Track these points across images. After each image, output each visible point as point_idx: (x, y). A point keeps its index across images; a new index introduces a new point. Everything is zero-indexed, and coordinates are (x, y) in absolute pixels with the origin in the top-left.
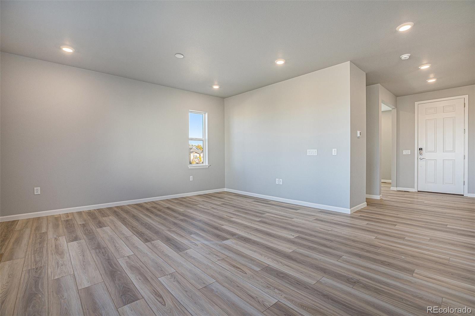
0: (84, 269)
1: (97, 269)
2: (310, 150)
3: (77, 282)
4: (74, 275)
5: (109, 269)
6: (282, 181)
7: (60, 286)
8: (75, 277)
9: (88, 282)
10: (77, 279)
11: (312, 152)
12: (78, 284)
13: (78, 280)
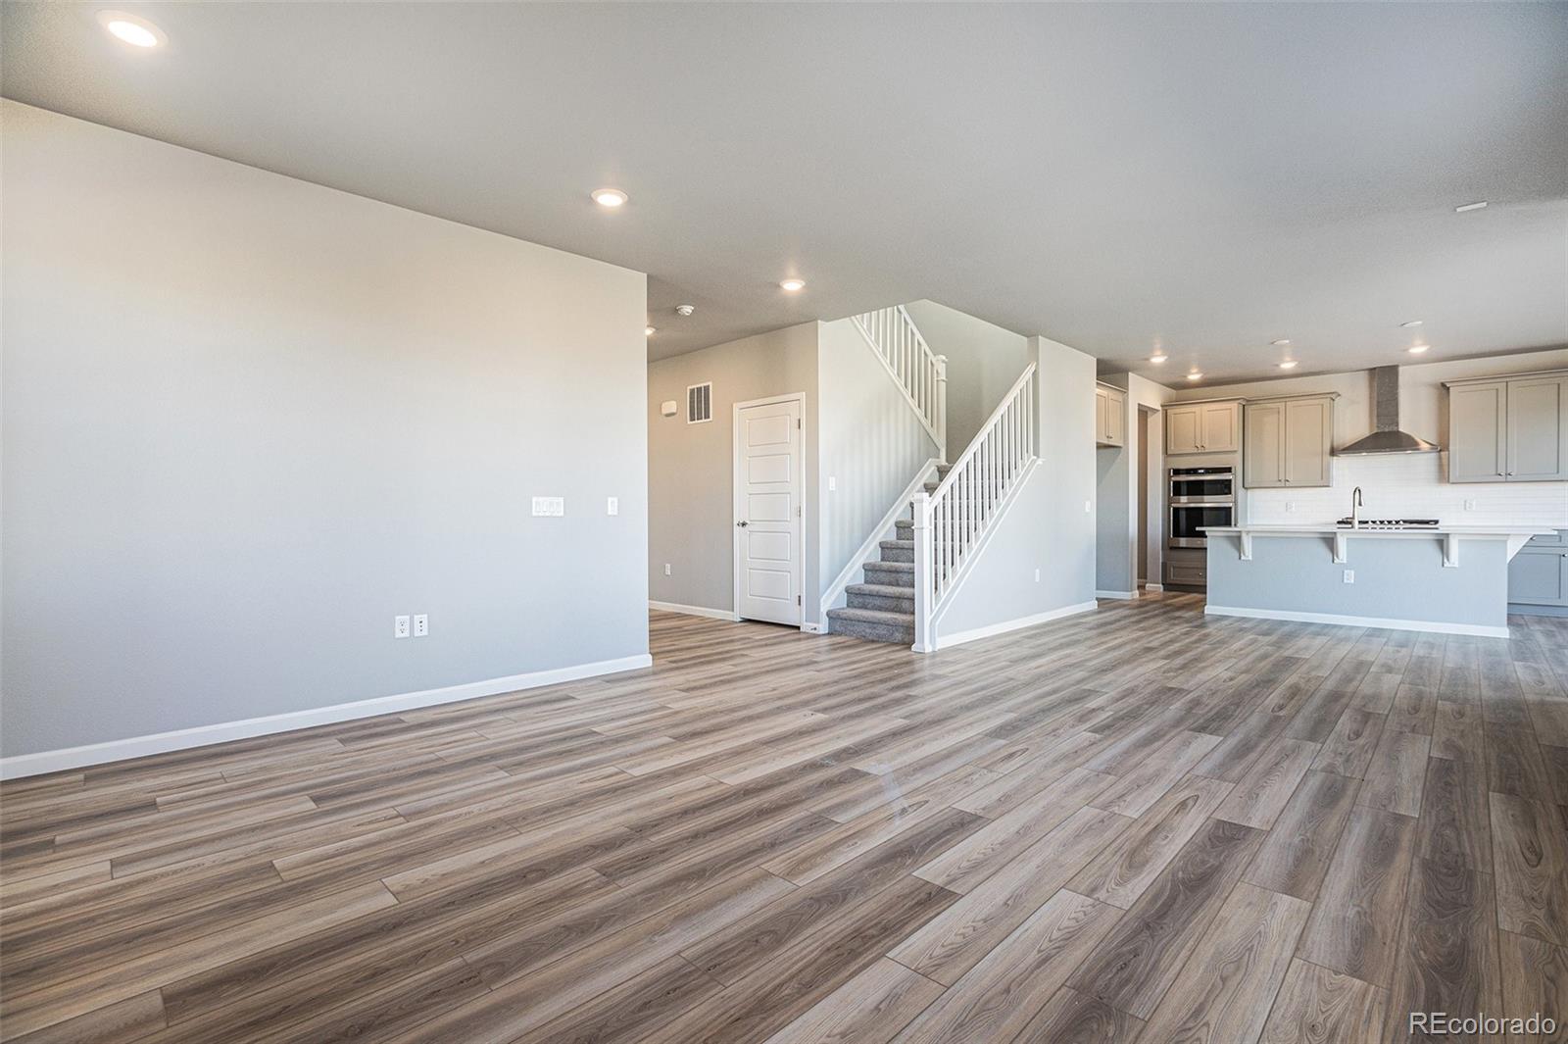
0: (1251, 949)
1: (1217, 922)
2: (541, 499)
3: (1302, 923)
4: (1297, 949)
5: (1187, 899)
6: (425, 622)
7: (1356, 944)
8: (1298, 944)
9: (1276, 903)
10: (1297, 932)
11: (548, 506)
12: (1306, 916)
13: (1295, 928)
